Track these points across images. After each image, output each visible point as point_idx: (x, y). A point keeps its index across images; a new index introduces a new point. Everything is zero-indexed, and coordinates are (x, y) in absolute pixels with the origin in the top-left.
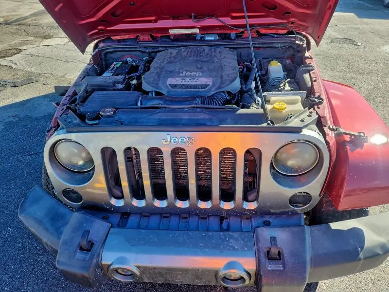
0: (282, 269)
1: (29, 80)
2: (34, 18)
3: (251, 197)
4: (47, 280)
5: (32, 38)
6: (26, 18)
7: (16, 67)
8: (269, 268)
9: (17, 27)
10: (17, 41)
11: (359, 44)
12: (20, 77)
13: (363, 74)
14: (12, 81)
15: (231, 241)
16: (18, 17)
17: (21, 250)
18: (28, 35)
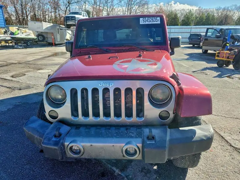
0: (154, 143)
1: (28, 87)
2: (34, 61)
3: (140, 115)
4: (28, 177)
5: (32, 70)
6: (30, 61)
7: (22, 82)
8: (148, 143)
9: (25, 65)
10: (24, 70)
11: (208, 74)
12: (23, 85)
13: (211, 87)
14: (19, 87)
15: (130, 133)
16: (26, 61)
17: (15, 162)
18: (30, 68)
